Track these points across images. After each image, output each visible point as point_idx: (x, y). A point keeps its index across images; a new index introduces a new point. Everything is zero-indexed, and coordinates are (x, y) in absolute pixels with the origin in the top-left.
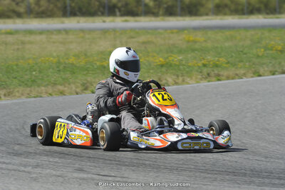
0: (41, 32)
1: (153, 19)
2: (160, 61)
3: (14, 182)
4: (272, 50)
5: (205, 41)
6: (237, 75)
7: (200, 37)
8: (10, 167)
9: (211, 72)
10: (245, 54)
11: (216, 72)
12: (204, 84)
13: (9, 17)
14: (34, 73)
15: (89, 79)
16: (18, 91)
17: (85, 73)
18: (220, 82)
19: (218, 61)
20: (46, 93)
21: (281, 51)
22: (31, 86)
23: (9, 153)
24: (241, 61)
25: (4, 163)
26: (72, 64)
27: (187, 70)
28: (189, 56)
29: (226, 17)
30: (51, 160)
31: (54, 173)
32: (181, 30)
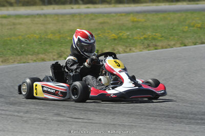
0: (27, 16)
1: (107, 6)
2: (113, 37)
3: (11, 124)
4: (193, 26)
5: (145, 21)
6: (169, 45)
7: (141, 18)
8: (8, 113)
9: (150, 44)
10: (174, 30)
11: (154, 43)
12: (145, 52)
13: (4, 6)
14: (23, 46)
15: (62, 49)
16: (11, 59)
17: (60, 45)
18: (156, 51)
19: (155, 35)
20: (32, 60)
21: (200, 28)
22: (21, 55)
23: (7, 103)
24: (171, 36)
25: (3, 110)
26: (50, 39)
27: (133, 42)
28: (134, 32)
29: (160, 4)
30: (37, 107)
31: (40, 117)
32: (128, 14)
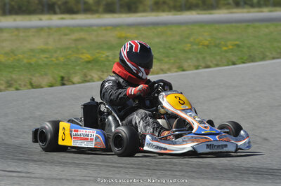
2: (87, 58)
4: (198, 44)
7: (132, 33)
10: (173, 49)
15: (14, 76)
17: (11, 70)
21: (207, 46)
